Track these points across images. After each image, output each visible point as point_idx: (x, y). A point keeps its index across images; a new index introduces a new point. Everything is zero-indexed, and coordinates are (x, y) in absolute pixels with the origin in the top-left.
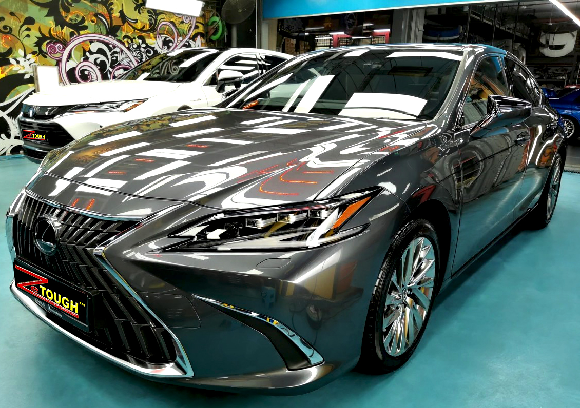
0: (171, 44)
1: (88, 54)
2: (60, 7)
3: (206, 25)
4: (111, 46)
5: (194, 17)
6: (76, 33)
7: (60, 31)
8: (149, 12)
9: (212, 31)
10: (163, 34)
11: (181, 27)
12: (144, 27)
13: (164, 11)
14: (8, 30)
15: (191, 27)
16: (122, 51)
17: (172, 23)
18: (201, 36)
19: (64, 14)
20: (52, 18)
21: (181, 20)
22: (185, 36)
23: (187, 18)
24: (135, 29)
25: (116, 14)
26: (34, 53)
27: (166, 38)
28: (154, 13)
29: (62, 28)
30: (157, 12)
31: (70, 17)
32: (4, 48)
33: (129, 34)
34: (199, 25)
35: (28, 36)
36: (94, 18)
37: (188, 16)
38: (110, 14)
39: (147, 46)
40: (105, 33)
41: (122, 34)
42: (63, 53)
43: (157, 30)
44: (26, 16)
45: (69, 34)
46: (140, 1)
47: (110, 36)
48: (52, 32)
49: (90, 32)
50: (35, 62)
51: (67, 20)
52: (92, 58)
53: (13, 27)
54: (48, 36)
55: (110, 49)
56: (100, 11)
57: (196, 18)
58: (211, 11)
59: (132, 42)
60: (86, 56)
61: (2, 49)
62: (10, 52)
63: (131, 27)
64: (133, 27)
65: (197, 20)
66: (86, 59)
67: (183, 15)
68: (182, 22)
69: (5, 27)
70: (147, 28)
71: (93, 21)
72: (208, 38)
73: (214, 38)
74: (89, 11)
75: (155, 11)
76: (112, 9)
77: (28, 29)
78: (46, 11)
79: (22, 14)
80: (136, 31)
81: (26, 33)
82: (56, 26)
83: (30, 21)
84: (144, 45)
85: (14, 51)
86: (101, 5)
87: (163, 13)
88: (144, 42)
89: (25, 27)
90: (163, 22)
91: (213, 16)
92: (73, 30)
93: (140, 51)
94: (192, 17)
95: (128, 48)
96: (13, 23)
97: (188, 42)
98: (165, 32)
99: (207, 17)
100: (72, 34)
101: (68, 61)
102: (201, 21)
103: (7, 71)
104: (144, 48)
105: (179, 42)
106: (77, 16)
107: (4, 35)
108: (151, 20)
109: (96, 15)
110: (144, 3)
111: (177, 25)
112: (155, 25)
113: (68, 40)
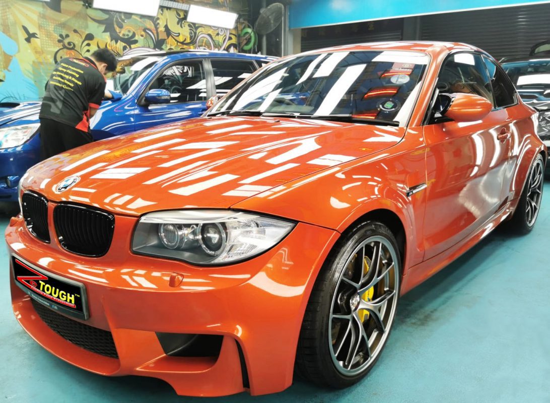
2: (115, 23)
3: (238, 37)
5: (228, 29)
6: (128, 47)
7: (115, 45)
8: (189, 26)
9: (245, 42)
10: (202, 46)
11: (216, 38)
12: (185, 40)
13: (202, 25)
14: (72, 46)
15: (225, 39)
17: (210, 35)
18: (234, 47)
19: (118, 30)
20: (108, 34)
21: (216, 33)
22: (221, 47)
23: (222, 30)
24: (178, 42)
25: (162, 29)
28: (194, 27)
29: (116, 42)
30: (197, 26)
31: (123, 32)
33: (173, 47)
34: (233, 37)
35: (88, 51)
36: (143, 33)
37: (223, 28)
38: (157, 29)
40: (152, 46)
41: (166, 47)
43: (196, 43)
44: (87, 32)
45: (122, 48)
46: (182, 16)
47: (157, 49)
48: (108, 46)
49: (139, 46)
51: (121, 35)
53: (76, 43)
56: (148, 26)
57: (230, 29)
58: (243, 23)
63: (174, 41)
64: (176, 40)
65: (231, 32)
67: (218, 28)
68: (218, 34)
69: (69, 44)
70: (188, 41)
71: (142, 36)
72: (241, 47)
73: (247, 48)
74: (139, 26)
75: (194, 24)
76: (158, 24)
77: (88, 45)
78: (103, 28)
79: (83, 30)
80: (179, 44)
81: (87, 48)
82: (111, 40)
83: (90, 37)
86: (149, 21)
87: (201, 26)
89: (86, 42)
90: (202, 35)
91: (244, 28)
92: (125, 45)
94: (226, 29)
96: (76, 39)
98: (204, 44)
99: (239, 29)
100: (125, 48)
102: (234, 33)
106: (129, 31)
107: (67, 50)
108: (191, 33)
109: (145, 30)
110: (185, 18)
111: (213, 37)
112: (195, 38)
113: (122, 54)
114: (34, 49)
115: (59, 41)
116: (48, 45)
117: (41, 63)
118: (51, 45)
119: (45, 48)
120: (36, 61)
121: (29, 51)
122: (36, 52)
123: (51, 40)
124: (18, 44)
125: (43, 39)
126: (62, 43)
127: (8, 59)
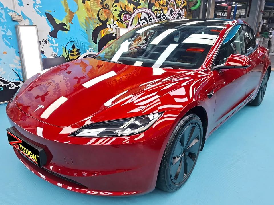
0: (173, 13)
1: (140, 20)
3: (188, 2)
4: (149, 15)
6: (136, 8)
7: (129, 7)
9: (192, 5)
11: (178, 3)
12: (163, 3)
14: (108, 7)
15: (182, 3)
16: (153, 18)
18: (185, 8)
22: (179, 8)
24: (160, 4)
26: (118, 20)
27: (172, 9)
29: (130, 5)
32: (105, 18)
33: (157, 8)
34: (185, 2)
35: (116, 10)
39: (164, 15)
40: (148, 7)
41: (154, 8)
42: (129, 20)
43: (168, 5)
45: (133, 9)
47: (150, 9)
48: (126, 7)
49: (142, 7)
50: (118, 26)
51: (133, 0)
52: (141, 22)
53: (110, 4)
54: (124, 10)
55: (149, 17)
59: (158, 12)
60: (139, 22)
61: (104, 19)
62: (107, 20)
63: (158, 4)
66: (139, 24)
69: (106, 5)
70: (165, 4)
71: (143, 1)
73: (193, 8)
77: (116, 6)
80: (160, 6)
81: (115, 8)
82: (128, 4)
84: (162, 14)
85: (109, 19)
88: (163, 12)
89: (115, 4)
90: (171, 0)
92: (135, 6)
93: (160, 17)
95: (156, 16)
96: (110, 2)
97: (179, 11)
98: (171, 6)
101: (131, 25)
103: (106, 32)
104: (163, 16)
105: (176, 11)
107: (105, 10)
111: (176, 1)
112: (168, 2)
113: (132, 12)
114: (87, 8)
115: (101, 3)
116: (95, 6)
117: (90, 18)
118: (96, 6)
119: (93, 8)
120: (87, 16)
121: (84, 10)
122: (88, 11)
123: (96, 2)
124: (78, 5)
125: (92, 2)
126: (102, 5)
127: (72, 15)
